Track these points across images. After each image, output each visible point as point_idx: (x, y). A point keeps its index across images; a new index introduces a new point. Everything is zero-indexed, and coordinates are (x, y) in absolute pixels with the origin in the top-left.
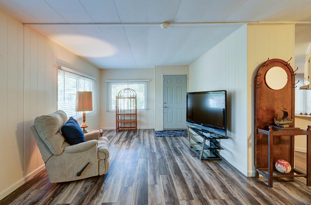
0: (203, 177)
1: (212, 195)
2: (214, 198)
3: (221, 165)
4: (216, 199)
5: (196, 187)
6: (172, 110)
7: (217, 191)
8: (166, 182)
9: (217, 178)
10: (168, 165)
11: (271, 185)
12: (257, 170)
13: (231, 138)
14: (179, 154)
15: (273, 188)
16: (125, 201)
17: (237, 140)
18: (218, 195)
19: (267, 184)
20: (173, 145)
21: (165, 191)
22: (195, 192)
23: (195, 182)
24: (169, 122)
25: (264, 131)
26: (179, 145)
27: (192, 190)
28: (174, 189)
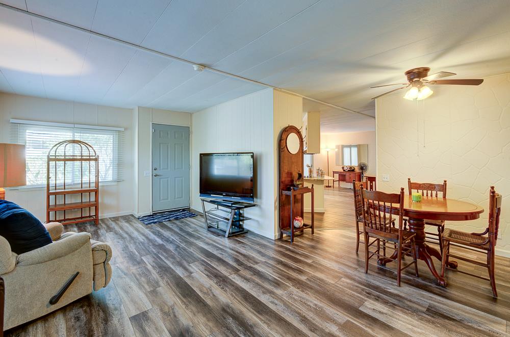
0: (239, 251)
1: (254, 262)
2: (257, 263)
3: (249, 237)
4: (259, 263)
5: (237, 261)
6: (166, 179)
7: (257, 257)
8: (202, 268)
9: (251, 248)
10: (193, 252)
11: (293, 240)
12: (282, 231)
13: (257, 205)
14: (198, 238)
15: (294, 242)
16: (164, 302)
17: (263, 206)
18: (259, 260)
19: (290, 241)
20: (181, 229)
21: (207, 275)
22: (239, 265)
23: (234, 257)
24: (161, 198)
25: (287, 192)
26: (191, 228)
27: (235, 264)
28: (217, 270)
